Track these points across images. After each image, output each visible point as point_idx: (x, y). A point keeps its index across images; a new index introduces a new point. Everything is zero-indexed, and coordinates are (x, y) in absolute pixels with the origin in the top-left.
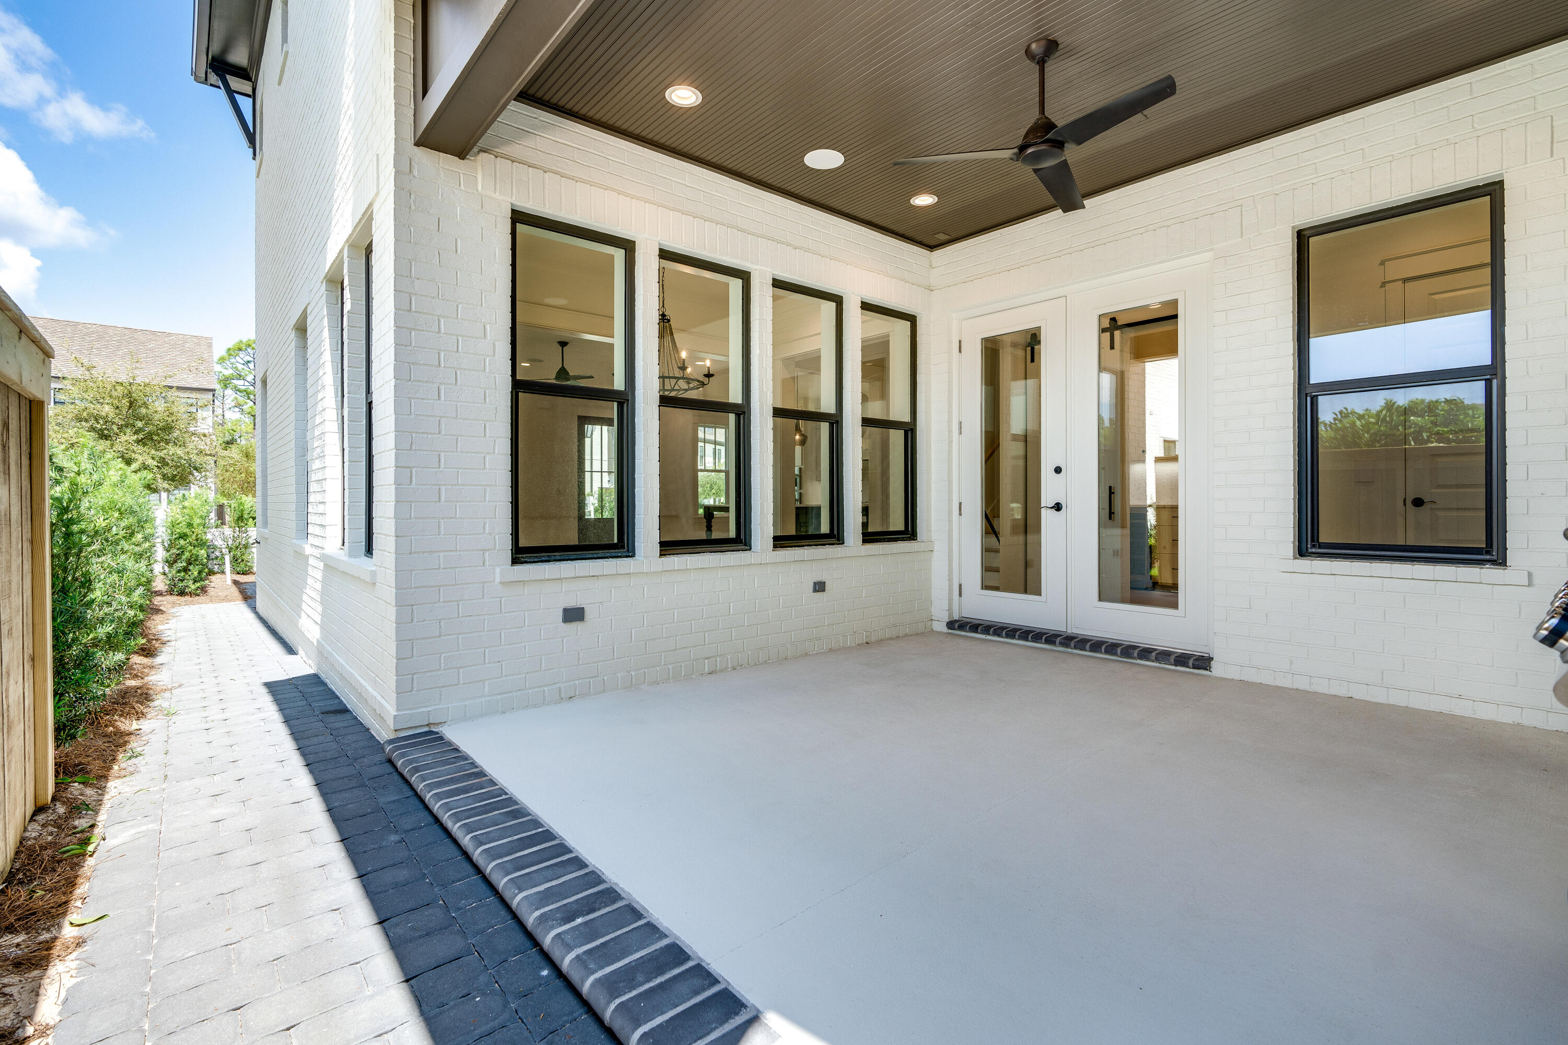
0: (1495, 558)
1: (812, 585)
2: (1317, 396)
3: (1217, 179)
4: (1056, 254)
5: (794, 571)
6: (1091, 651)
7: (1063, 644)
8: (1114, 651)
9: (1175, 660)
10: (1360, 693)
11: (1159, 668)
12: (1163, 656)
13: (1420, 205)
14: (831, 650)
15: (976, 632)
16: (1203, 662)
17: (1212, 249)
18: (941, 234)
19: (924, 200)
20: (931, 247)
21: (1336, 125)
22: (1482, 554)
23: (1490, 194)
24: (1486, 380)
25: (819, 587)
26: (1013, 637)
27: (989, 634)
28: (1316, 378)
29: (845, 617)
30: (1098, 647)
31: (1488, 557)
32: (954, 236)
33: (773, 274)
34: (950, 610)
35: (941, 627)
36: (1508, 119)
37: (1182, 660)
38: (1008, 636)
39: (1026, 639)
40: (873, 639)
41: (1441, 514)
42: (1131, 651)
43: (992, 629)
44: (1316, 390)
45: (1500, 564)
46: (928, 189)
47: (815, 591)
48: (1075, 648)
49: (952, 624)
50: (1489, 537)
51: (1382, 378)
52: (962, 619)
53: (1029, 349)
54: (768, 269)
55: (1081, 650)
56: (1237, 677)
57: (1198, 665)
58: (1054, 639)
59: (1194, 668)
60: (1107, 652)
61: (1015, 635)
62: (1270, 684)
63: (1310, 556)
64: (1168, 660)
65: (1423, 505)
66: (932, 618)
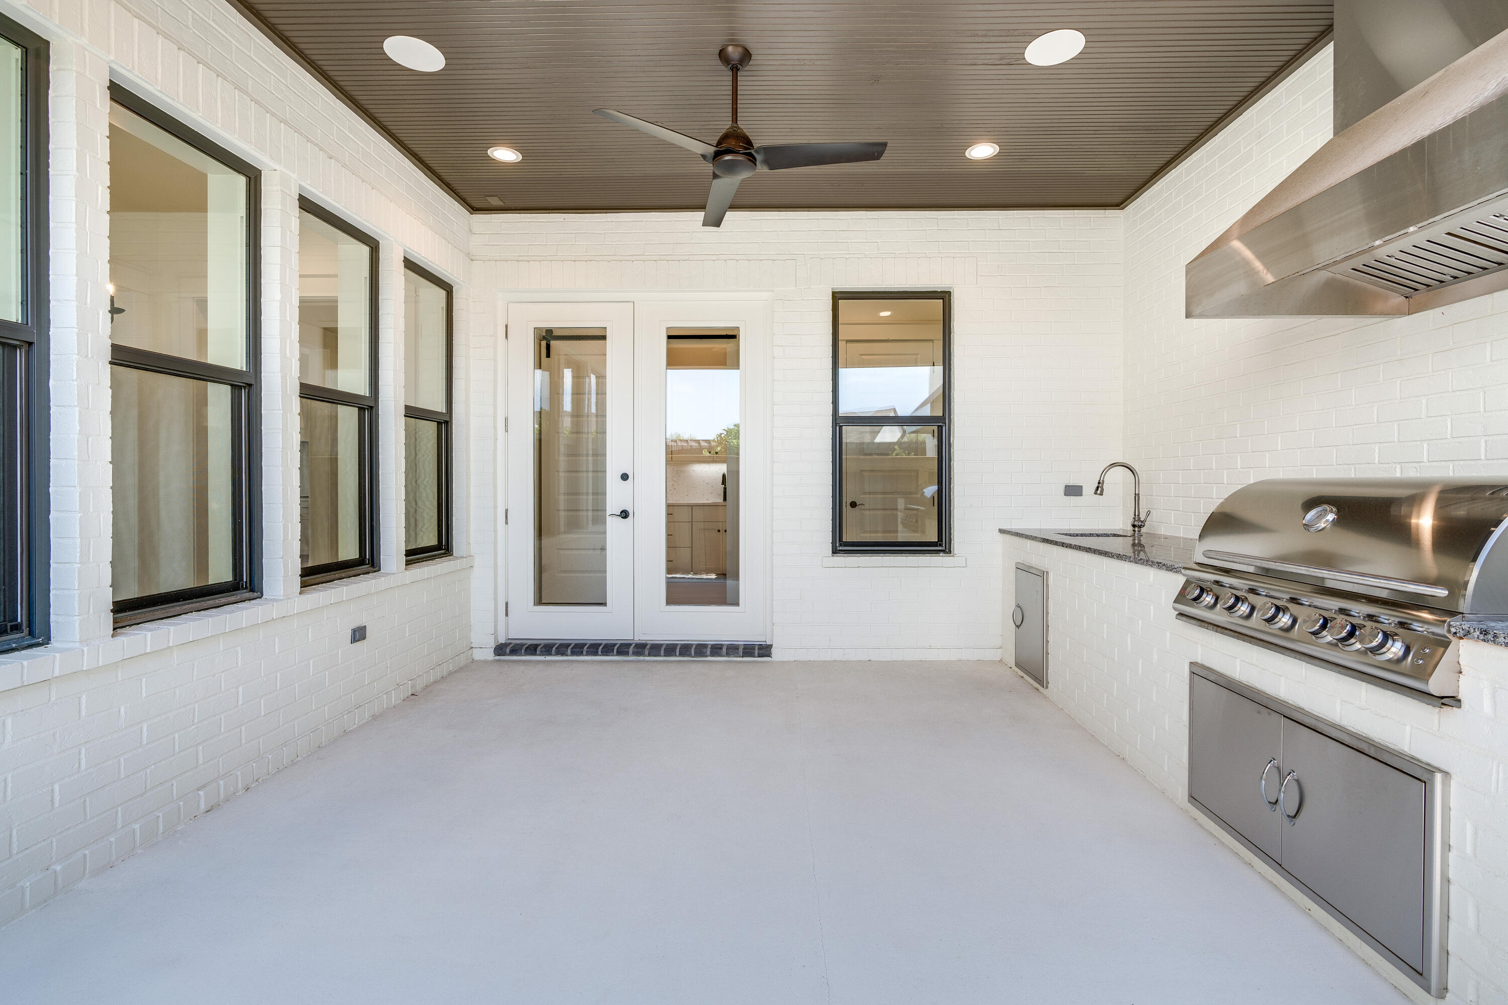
0: (944, 548)
1: (350, 633)
2: (842, 426)
3: (776, 231)
4: (629, 258)
5: (328, 619)
6: (665, 656)
7: (636, 654)
8: (688, 653)
9: (743, 652)
10: (875, 656)
11: (728, 661)
12: (732, 649)
13: (906, 295)
14: (375, 717)
15: (535, 654)
16: (765, 650)
17: (773, 291)
18: (496, 198)
19: (505, 155)
20: (474, 209)
21: (861, 217)
22: (937, 546)
23: (943, 299)
24: (938, 426)
25: (359, 634)
26: (580, 653)
27: (550, 654)
28: (843, 410)
29: (388, 667)
30: (672, 651)
31: (940, 548)
32: (509, 204)
33: (300, 187)
34: (495, 634)
35: (489, 655)
36: (956, 251)
37: (749, 650)
38: (573, 653)
39: (595, 653)
40: (418, 688)
41: (867, 512)
42: (704, 650)
43: (554, 649)
44: (843, 422)
45: (947, 553)
46: (517, 145)
47: (354, 640)
48: (649, 655)
49: (501, 649)
50: (940, 534)
51: (882, 418)
52: (510, 641)
53: (544, 343)
54: (295, 176)
55: (655, 656)
56: (792, 659)
57: (763, 654)
58: (626, 650)
59: (759, 657)
60: (681, 654)
61: (582, 652)
62: (816, 660)
63: (839, 553)
64: (738, 653)
65: (855, 507)
66: (472, 646)
